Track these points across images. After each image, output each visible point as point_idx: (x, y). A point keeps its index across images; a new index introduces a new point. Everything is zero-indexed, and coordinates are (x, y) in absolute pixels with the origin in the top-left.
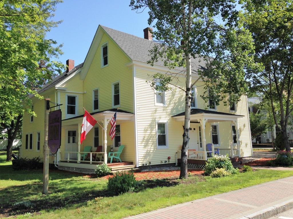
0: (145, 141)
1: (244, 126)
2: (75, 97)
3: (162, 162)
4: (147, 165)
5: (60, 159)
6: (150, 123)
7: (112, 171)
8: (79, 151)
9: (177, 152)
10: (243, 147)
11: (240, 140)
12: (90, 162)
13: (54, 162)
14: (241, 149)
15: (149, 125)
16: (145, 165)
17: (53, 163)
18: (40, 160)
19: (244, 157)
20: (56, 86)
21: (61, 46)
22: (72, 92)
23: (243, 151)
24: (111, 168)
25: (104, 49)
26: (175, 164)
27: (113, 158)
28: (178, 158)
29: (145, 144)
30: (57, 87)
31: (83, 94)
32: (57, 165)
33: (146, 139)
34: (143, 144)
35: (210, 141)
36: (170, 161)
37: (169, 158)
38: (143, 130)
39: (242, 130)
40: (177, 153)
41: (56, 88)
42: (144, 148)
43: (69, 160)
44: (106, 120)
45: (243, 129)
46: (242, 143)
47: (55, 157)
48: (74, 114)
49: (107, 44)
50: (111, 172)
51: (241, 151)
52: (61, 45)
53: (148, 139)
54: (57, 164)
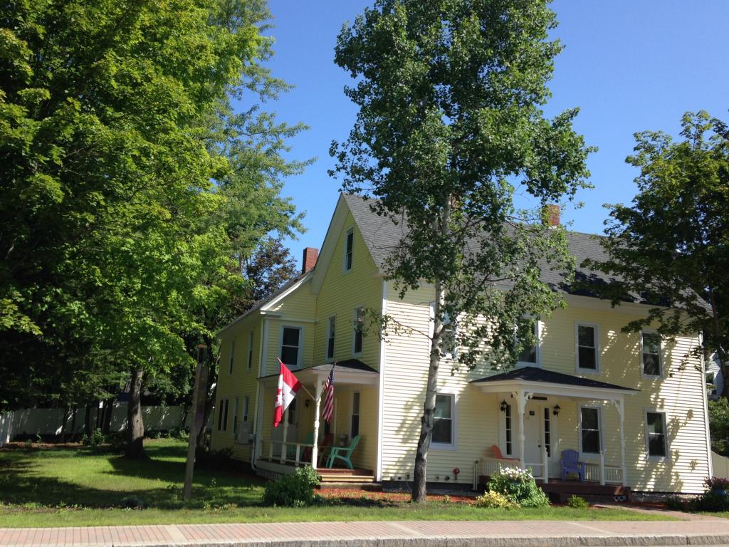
0: (405, 429)
1: (690, 414)
2: (298, 331)
3: (438, 478)
4: (402, 480)
5: (261, 454)
6: (419, 393)
7: (321, 481)
8: (285, 440)
9: (479, 460)
10: (680, 467)
11: (674, 450)
12: (294, 463)
13: (250, 459)
14: (676, 473)
15: (415, 396)
16: (397, 479)
17: (248, 461)
18: (231, 454)
19: (682, 491)
20: (262, 309)
21: (301, 216)
22: (292, 320)
23: (680, 478)
24: (321, 477)
25: (349, 236)
26: (471, 485)
27: (335, 458)
28: (480, 474)
29: (406, 437)
30: (263, 311)
31: (316, 323)
32: (255, 466)
33: (407, 426)
34: (402, 437)
35: (576, 444)
36: (459, 478)
37: (456, 472)
38: (403, 407)
39: (680, 424)
40: (477, 462)
41: (262, 313)
42: (403, 445)
43: (271, 456)
44: (319, 383)
45: (683, 421)
46: (680, 457)
47: (253, 450)
48: (295, 363)
49: (352, 228)
50: (318, 483)
51: (674, 477)
52: (302, 214)
53: (413, 426)
54: (255, 464)
